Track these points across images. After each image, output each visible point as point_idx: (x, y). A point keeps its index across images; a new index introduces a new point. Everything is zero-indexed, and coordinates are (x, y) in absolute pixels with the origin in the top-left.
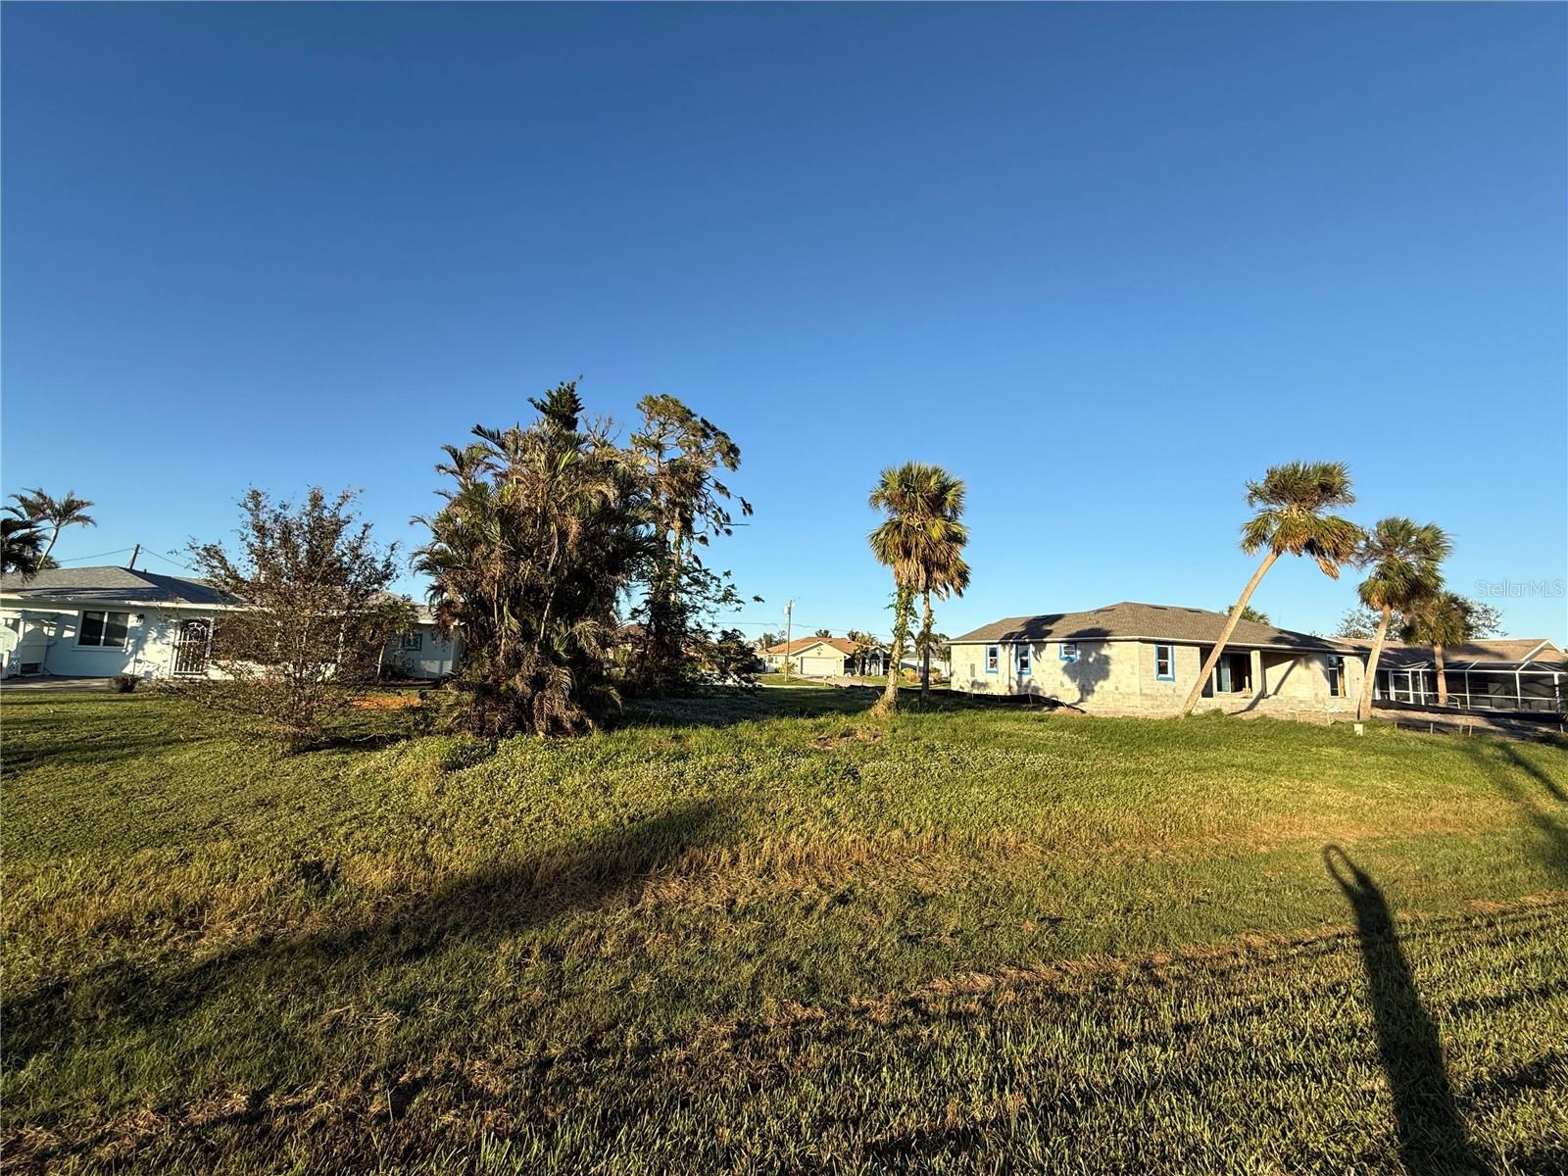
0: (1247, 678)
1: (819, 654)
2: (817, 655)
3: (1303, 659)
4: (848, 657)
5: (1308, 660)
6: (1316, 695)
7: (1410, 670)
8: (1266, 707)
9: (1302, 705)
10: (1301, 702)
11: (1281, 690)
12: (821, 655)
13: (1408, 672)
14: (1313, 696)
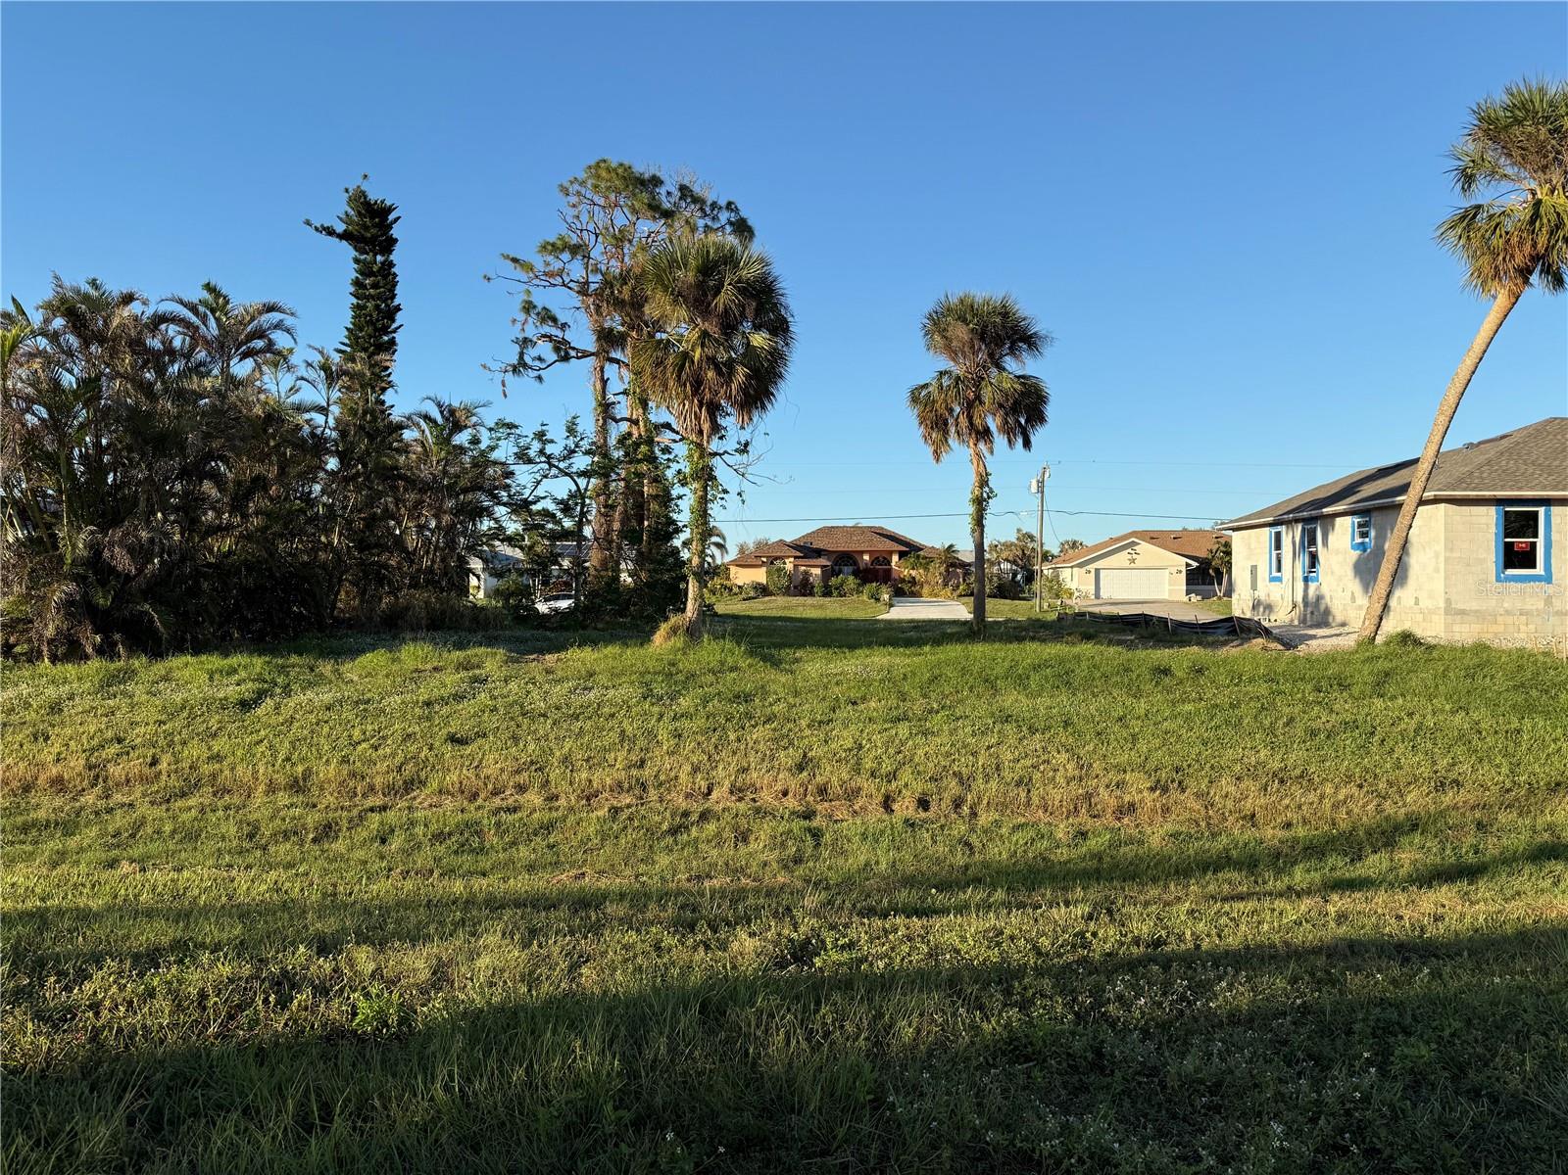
1: (1133, 561)
2: (1127, 564)
4: (1195, 564)
12: (1138, 564)
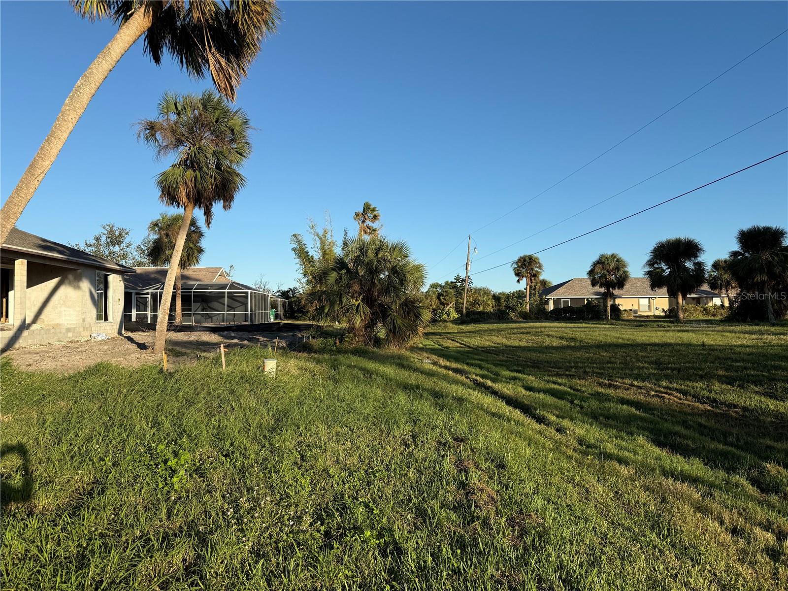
0: (4, 300)
3: (71, 277)
5: (78, 278)
6: (84, 320)
7: (150, 291)
8: (30, 342)
9: (70, 335)
10: (68, 330)
11: (43, 316)
13: (148, 294)
14: (80, 321)
